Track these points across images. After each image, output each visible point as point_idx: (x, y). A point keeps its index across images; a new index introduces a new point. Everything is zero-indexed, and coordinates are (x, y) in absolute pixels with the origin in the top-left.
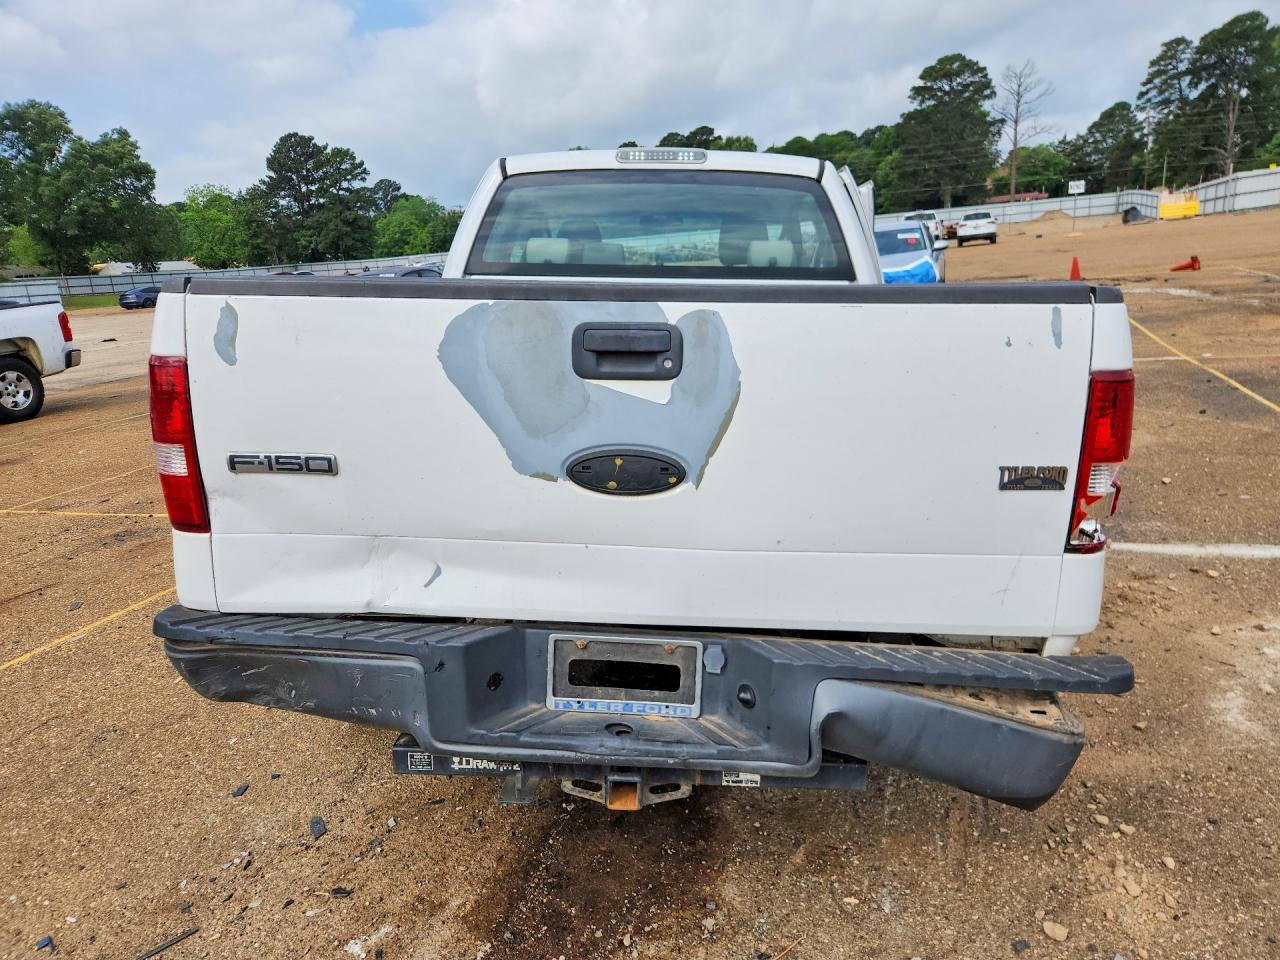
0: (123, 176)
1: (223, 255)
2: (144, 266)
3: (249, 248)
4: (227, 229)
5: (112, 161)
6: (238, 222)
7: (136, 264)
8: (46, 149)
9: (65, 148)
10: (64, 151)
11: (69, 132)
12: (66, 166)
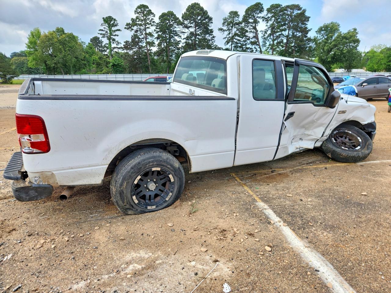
0: (350, 43)
1: (376, 68)
2: (348, 70)
3: (386, 66)
4: (380, 59)
5: (348, 38)
6: (385, 57)
7: (345, 70)
8: (331, 36)
9: (336, 35)
10: (335, 36)
11: (339, 30)
12: (334, 40)
